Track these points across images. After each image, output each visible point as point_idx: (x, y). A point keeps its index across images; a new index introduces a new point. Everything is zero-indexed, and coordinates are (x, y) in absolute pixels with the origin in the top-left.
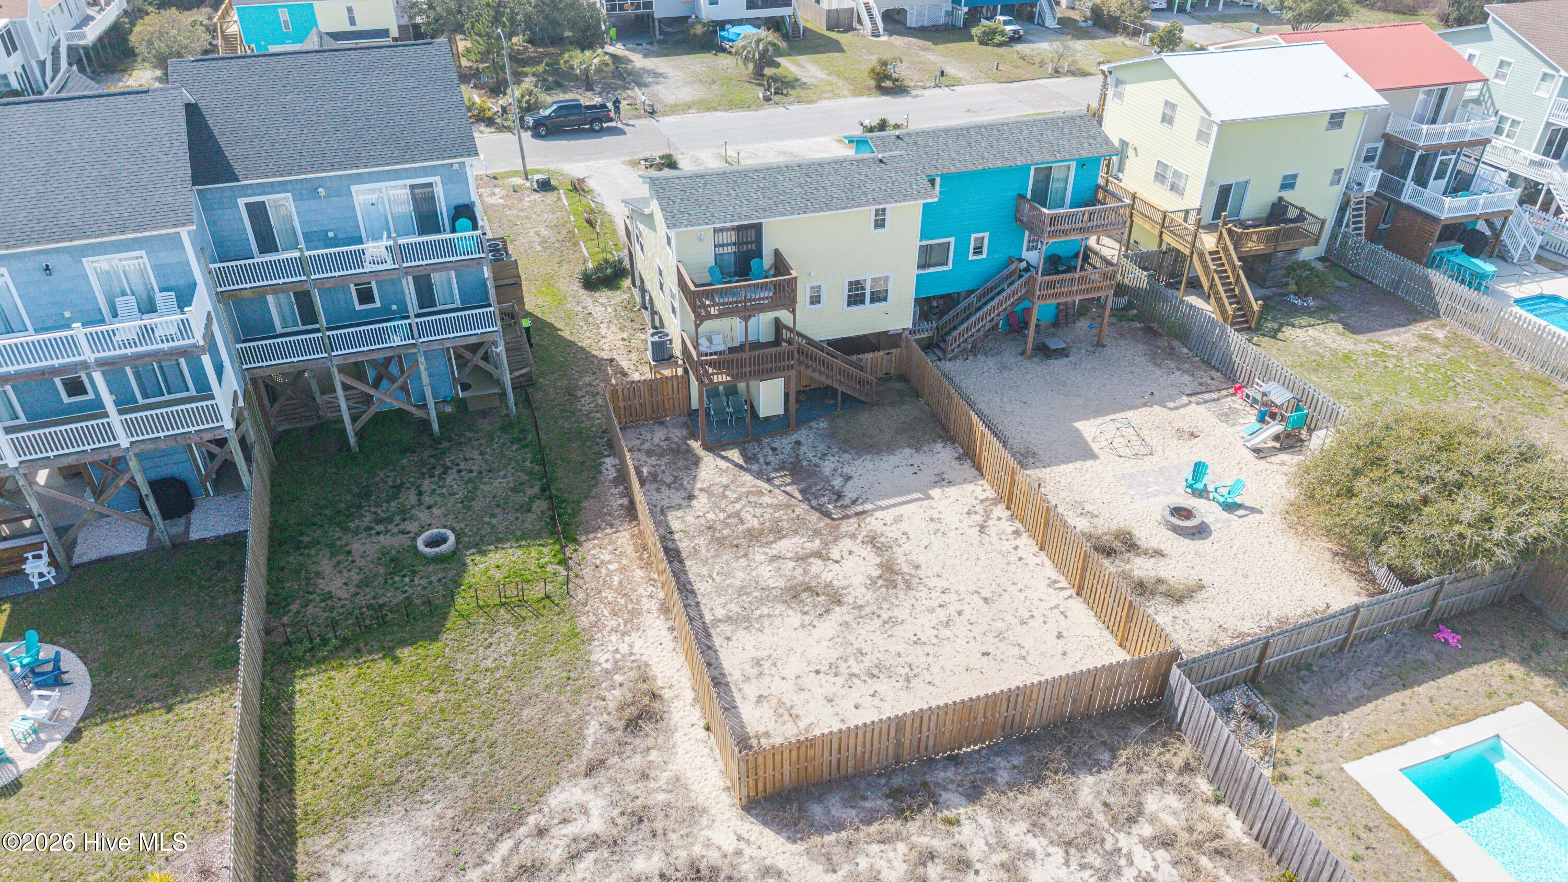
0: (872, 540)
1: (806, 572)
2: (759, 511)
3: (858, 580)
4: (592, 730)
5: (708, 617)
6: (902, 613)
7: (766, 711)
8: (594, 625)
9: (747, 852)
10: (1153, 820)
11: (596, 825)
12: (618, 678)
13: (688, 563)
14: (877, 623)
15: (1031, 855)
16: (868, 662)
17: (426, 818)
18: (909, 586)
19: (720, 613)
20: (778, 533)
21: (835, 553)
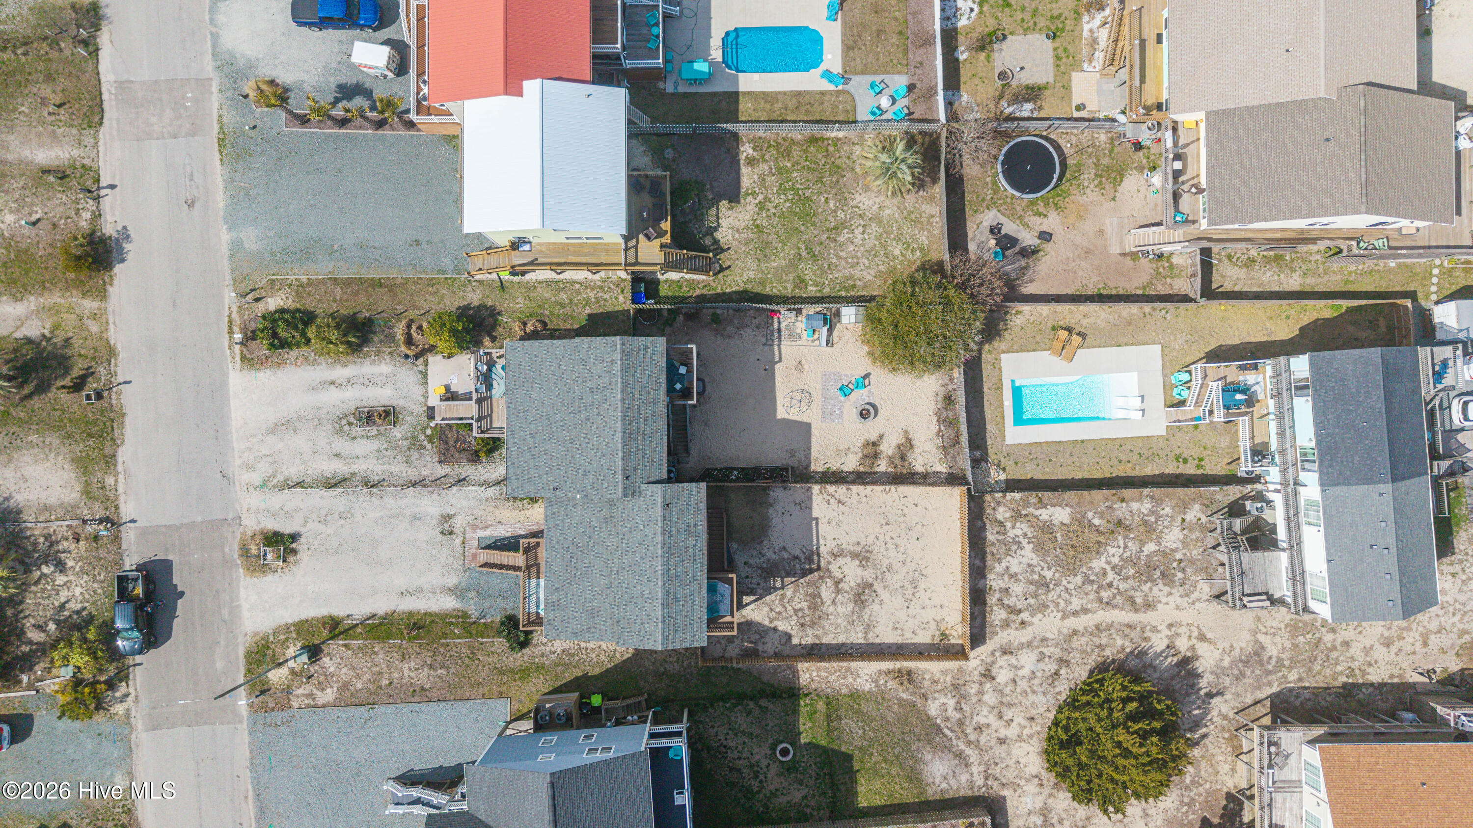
0: (835, 556)
1: (846, 592)
2: (796, 599)
3: (859, 571)
4: (904, 696)
5: (862, 641)
6: (885, 562)
7: (920, 633)
8: (848, 687)
9: (983, 657)
10: (1006, 520)
11: (952, 702)
12: (882, 682)
13: (824, 641)
14: (887, 574)
15: (1007, 567)
16: (907, 585)
17: (928, 757)
18: (871, 552)
19: (860, 635)
20: (816, 595)
21: (839, 575)
